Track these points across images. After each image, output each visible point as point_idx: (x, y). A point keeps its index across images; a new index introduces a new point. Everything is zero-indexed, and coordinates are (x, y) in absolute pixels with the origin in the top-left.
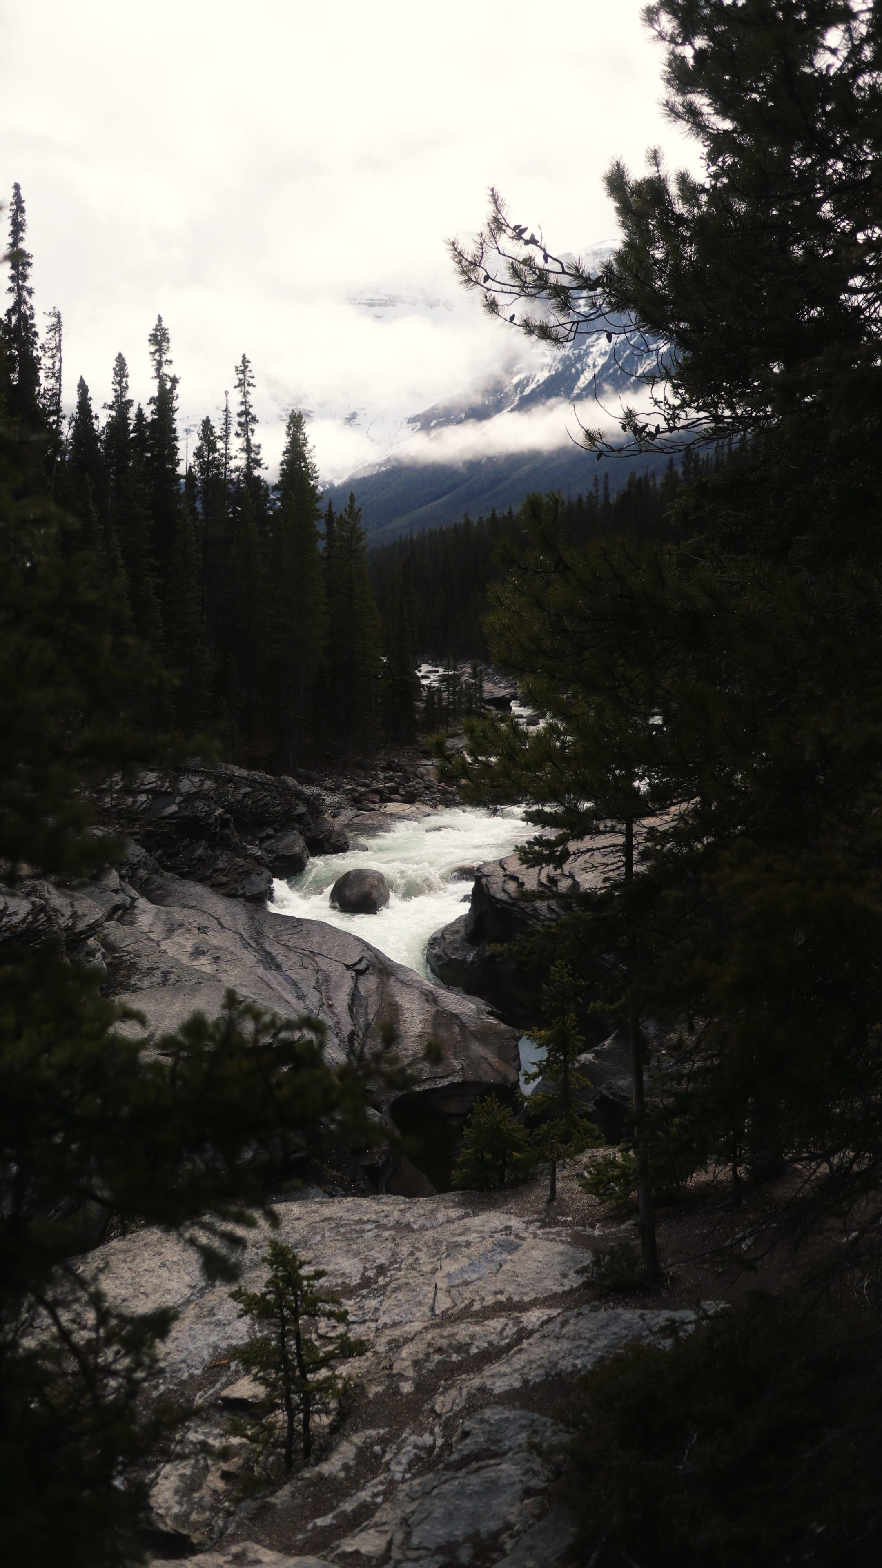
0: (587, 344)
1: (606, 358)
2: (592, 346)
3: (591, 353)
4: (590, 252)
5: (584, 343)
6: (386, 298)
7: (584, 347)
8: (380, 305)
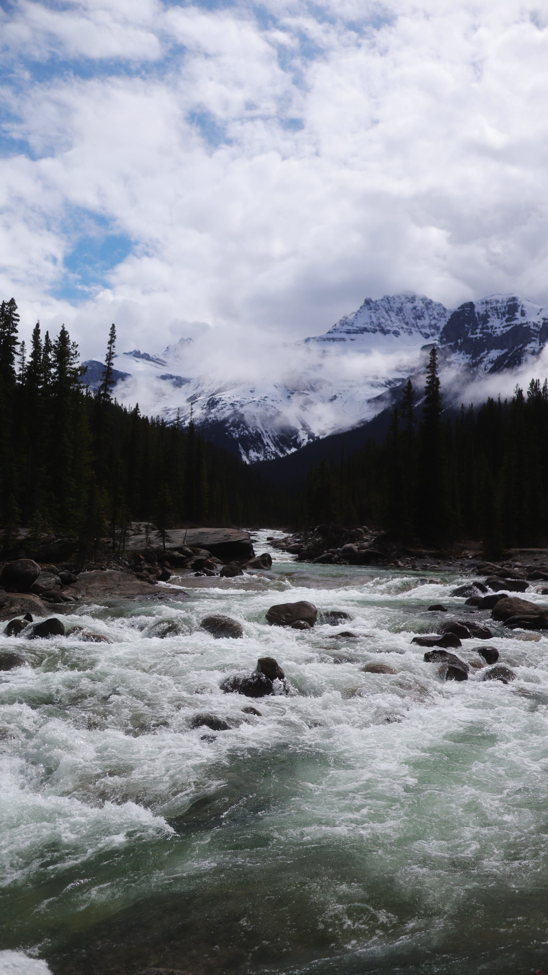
0: (481, 356)
1: (493, 365)
2: (484, 358)
3: (483, 361)
4: (484, 301)
5: (479, 356)
6: (358, 329)
7: (479, 358)
8: (354, 333)
